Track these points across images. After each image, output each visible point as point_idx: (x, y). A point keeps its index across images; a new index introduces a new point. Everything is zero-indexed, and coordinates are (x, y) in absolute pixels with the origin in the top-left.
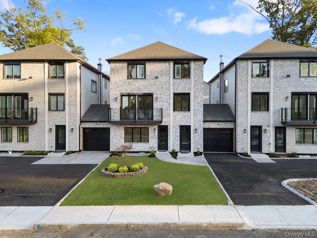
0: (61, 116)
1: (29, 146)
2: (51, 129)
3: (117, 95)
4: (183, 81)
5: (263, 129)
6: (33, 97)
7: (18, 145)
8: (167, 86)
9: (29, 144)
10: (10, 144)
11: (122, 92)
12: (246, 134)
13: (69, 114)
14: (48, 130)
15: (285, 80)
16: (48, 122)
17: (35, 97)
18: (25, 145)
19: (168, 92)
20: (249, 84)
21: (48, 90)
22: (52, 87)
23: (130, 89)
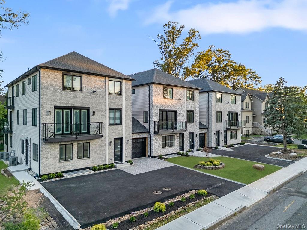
0: (119, 129)
1: (90, 162)
2: (111, 142)
4: (191, 102)
5: (220, 132)
6: (95, 111)
7: (79, 162)
8: (184, 105)
9: (90, 160)
10: (70, 162)
11: (160, 108)
12: (215, 136)
14: (108, 143)
15: (227, 104)
16: (109, 136)
18: (87, 162)
19: (184, 109)
20: (216, 106)
21: (109, 105)
22: (112, 102)
23: (165, 107)
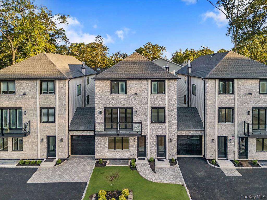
0: (52, 127)
1: (23, 155)
2: (43, 139)
3: (101, 109)
4: (159, 97)
5: (228, 139)
6: (27, 111)
7: (14, 153)
8: (145, 101)
9: (23, 153)
10: (6, 153)
11: (105, 106)
12: (214, 143)
13: (59, 126)
14: (40, 140)
15: (247, 96)
16: (40, 133)
17: (28, 111)
18: (20, 154)
19: (146, 106)
20: (217, 99)
21: (40, 105)
22: (43, 102)
23: (113, 104)
